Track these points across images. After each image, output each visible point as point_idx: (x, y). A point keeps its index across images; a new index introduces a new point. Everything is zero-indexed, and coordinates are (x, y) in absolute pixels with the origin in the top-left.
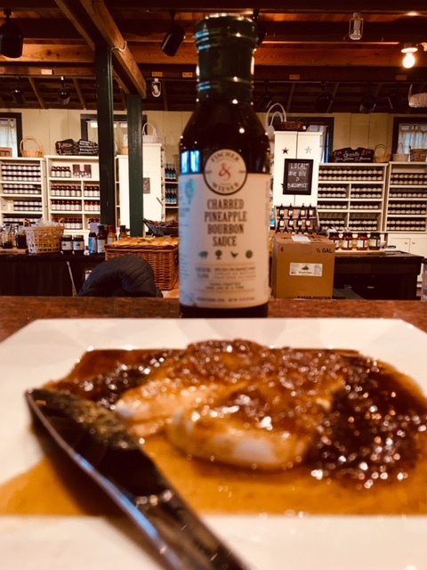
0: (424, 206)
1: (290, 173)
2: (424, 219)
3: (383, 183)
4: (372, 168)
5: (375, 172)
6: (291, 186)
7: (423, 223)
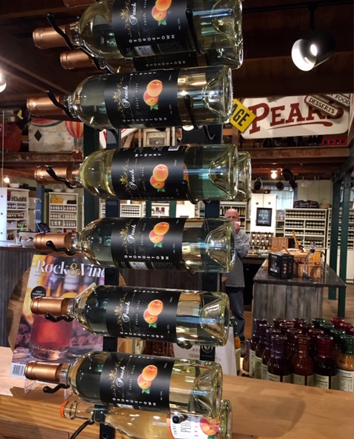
0: (352, 234)
1: (260, 215)
2: (352, 242)
3: (325, 220)
4: (318, 212)
5: (320, 214)
6: (260, 221)
7: (351, 244)
